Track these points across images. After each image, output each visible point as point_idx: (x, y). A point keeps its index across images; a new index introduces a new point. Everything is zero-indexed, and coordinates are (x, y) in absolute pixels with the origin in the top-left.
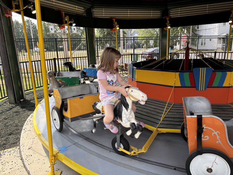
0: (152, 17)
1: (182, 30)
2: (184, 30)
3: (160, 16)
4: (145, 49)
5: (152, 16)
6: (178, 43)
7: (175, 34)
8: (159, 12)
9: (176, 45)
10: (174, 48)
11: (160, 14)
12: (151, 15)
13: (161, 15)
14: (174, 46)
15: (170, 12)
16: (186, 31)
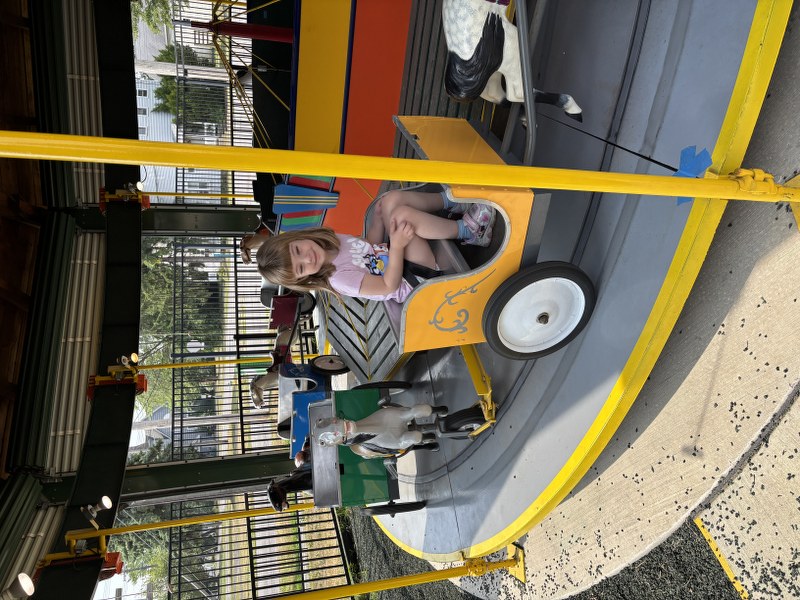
0: (98, 260)
1: (156, 255)
2: (157, 248)
3: (96, 236)
4: (217, 383)
5: (94, 262)
6: (200, 269)
7: (168, 275)
8: (81, 238)
9: (205, 275)
10: (215, 280)
11: (89, 236)
12: (90, 265)
13: (92, 234)
14: (211, 280)
15: (87, 203)
16: (159, 245)
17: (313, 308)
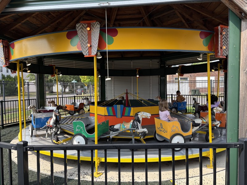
17: (70, 114)
